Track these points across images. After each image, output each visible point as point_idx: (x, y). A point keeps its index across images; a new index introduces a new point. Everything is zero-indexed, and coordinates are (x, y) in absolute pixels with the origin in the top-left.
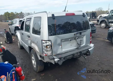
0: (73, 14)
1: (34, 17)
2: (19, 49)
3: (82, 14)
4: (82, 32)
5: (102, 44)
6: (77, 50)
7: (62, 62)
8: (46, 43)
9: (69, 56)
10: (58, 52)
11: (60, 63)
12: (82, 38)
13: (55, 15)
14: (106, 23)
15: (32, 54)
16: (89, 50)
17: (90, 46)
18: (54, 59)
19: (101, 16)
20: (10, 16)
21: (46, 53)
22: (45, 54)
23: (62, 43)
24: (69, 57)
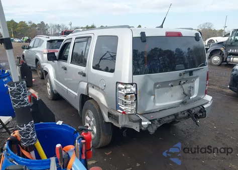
0: (179, 35)
1: (99, 36)
2: (49, 100)
3: (194, 35)
4: (194, 70)
5: (219, 98)
6: (183, 105)
7: (155, 128)
8: (126, 88)
9: (168, 116)
10: (148, 109)
11: (152, 131)
12: (192, 82)
13: (147, 35)
14: (221, 54)
15: (86, 110)
16: (205, 106)
17: (204, 98)
18: (140, 121)
19: (211, 41)
20: (18, 30)
21: (123, 108)
22: (122, 112)
23: (156, 90)
24: (168, 119)
